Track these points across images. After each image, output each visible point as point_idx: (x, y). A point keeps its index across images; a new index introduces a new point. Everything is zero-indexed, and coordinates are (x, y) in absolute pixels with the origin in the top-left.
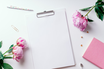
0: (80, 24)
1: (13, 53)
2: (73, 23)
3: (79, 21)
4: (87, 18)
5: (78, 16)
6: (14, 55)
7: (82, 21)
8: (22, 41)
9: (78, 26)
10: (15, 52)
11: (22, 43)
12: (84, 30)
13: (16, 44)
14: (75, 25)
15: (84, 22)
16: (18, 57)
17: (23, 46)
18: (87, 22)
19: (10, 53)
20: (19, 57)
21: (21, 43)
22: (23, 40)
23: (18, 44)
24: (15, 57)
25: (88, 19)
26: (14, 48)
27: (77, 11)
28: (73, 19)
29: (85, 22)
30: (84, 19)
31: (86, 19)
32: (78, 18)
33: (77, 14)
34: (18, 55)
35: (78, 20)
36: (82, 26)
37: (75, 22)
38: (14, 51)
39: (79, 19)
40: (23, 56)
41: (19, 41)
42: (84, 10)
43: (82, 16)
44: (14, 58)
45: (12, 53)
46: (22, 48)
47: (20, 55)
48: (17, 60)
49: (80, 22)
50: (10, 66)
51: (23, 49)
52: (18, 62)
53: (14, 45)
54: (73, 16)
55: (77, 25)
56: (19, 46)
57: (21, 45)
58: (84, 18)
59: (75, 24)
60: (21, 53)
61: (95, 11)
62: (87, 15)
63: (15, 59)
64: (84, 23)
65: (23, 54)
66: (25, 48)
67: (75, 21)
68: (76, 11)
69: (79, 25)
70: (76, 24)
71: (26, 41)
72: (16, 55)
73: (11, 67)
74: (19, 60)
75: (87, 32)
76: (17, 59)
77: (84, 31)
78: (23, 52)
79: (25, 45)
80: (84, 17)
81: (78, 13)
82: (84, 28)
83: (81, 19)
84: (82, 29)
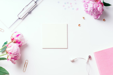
0: (94, 10)
1: (7, 53)
3: (92, 6)
6: (9, 55)
7: (96, 6)
8: (18, 36)
9: (91, 13)
10: (10, 51)
11: (19, 39)
12: (99, 18)
14: (87, 11)
15: (99, 6)
16: (14, 57)
17: (20, 42)
18: (103, 6)
19: (3, 52)
21: (16, 38)
23: (12, 40)
24: (10, 57)
25: (104, 2)
26: (8, 45)
28: (84, 3)
29: (100, 7)
30: (98, 3)
31: (101, 3)
32: (91, 2)
34: (14, 54)
36: (96, 13)
37: (87, 7)
38: (8, 49)
39: (93, 2)
40: (20, 55)
41: (14, 36)
44: (8, 59)
45: (5, 53)
46: (18, 45)
47: (16, 54)
48: (13, 62)
49: (93, 7)
50: (4, 70)
51: (20, 46)
52: (14, 63)
53: (8, 42)
56: (15, 42)
57: (17, 41)
58: (99, 1)
60: (17, 51)
63: (10, 60)
64: (98, 8)
65: (20, 53)
66: (23, 45)
69: (92, 11)
71: (23, 36)
72: (11, 54)
73: (6, 71)
74: (16, 61)
76: (13, 60)
78: (20, 51)
79: (22, 41)
82: (99, 15)
83: (94, 2)
84: (96, 16)
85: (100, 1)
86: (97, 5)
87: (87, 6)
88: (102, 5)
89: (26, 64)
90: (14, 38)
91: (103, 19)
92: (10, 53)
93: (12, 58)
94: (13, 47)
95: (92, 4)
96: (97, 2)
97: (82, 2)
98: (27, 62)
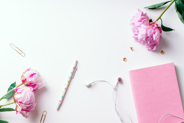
0: (147, 38)
1: (16, 101)
2: (133, 35)
3: (144, 33)
4: (160, 26)
5: (143, 21)
6: (18, 105)
7: (151, 32)
8: (32, 75)
10: (19, 99)
11: (33, 80)
12: (154, 49)
13: (21, 82)
14: (137, 39)
15: (154, 33)
16: (26, 108)
17: (35, 85)
18: (161, 32)
20: (28, 108)
21: (29, 80)
22: (34, 74)
23: (24, 81)
24: (19, 109)
25: (162, 26)
26: (17, 90)
27: (139, 10)
28: (132, 26)
29: (156, 33)
30: (154, 28)
31: (158, 28)
32: (143, 26)
33: (139, 17)
34: (26, 104)
35: (143, 30)
36: (150, 42)
37: (136, 33)
38: (17, 96)
39: (145, 27)
40: (35, 105)
41: (27, 75)
42: (154, 8)
43: (151, 21)
45: (12, 101)
46: (32, 89)
47: (29, 104)
48: (24, 115)
49: (146, 34)
51: (34, 91)
52: (26, 117)
53: (17, 84)
54: (133, 22)
55: (142, 40)
56: (27, 85)
57: (31, 84)
59: (136, 36)
60: (31, 100)
61: (175, 10)
62: (160, 18)
63: (20, 113)
64: (154, 36)
65: (35, 102)
66: (39, 89)
67: (135, 30)
68: (138, 12)
69: (144, 39)
70: (139, 37)
71: (39, 76)
72: (21, 104)
74: (28, 114)
75: (162, 52)
76: (24, 112)
77: (154, 51)
78: (36, 98)
79: (39, 84)
80: (154, 23)
81: (143, 15)
82: (155, 45)
83: (148, 27)
84: (150, 46)
85: (157, 25)
86: (153, 31)
87: (137, 31)
88: (160, 30)
89: (44, 117)
90: (26, 79)
91: (161, 51)
92: (20, 102)
93: (22, 110)
94: (25, 94)
95: (145, 30)
96: (152, 26)
97: (130, 24)
98: (45, 113)
